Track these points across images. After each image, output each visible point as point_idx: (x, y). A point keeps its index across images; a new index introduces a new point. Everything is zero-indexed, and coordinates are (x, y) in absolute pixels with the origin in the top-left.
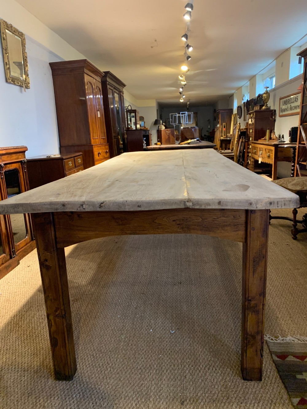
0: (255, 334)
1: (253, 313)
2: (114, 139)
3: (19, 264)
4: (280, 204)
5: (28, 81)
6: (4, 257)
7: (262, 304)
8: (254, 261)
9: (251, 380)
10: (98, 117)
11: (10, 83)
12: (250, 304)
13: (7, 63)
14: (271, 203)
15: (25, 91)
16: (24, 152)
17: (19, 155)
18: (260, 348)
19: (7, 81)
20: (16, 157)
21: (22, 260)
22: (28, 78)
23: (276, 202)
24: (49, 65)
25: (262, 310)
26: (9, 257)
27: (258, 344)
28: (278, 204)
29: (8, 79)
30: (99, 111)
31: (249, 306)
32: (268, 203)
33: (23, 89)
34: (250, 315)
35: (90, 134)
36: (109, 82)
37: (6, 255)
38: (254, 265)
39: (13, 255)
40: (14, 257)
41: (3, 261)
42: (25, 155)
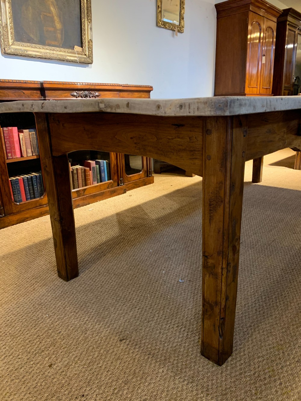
0: (213, 305)
1: (211, 276)
2: (284, 90)
3: (125, 192)
4: (192, 107)
5: (183, 25)
6: (111, 183)
7: (220, 266)
8: (210, 205)
9: (209, 359)
10: (263, 63)
11: (160, 27)
12: (207, 262)
13: (160, 6)
14: (181, 106)
15: (177, 35)
16: (149, 91)
17: (143, 94)
18: (219, 324)
19: (157, 25)
20: (139, 95)
21: (129, 191)
22: (183, 21)
23: (187, 105)
24: (214, 7)
25: (220, 274)
26: (116, 184)
27: (216, 319)
28: (189, 108)
29: (158, 22)
30: (264, 56)
31: (206, 264)
32: (178, 106)
33: (175, 32)
34: (208, 276)
35: (245, 82)
36: (289, 22)
37: (114, 182)
38: (210, 210)
39: (121, 183)
40: (121, 185)
41: (110, 185)
42: (150, 94)
